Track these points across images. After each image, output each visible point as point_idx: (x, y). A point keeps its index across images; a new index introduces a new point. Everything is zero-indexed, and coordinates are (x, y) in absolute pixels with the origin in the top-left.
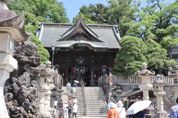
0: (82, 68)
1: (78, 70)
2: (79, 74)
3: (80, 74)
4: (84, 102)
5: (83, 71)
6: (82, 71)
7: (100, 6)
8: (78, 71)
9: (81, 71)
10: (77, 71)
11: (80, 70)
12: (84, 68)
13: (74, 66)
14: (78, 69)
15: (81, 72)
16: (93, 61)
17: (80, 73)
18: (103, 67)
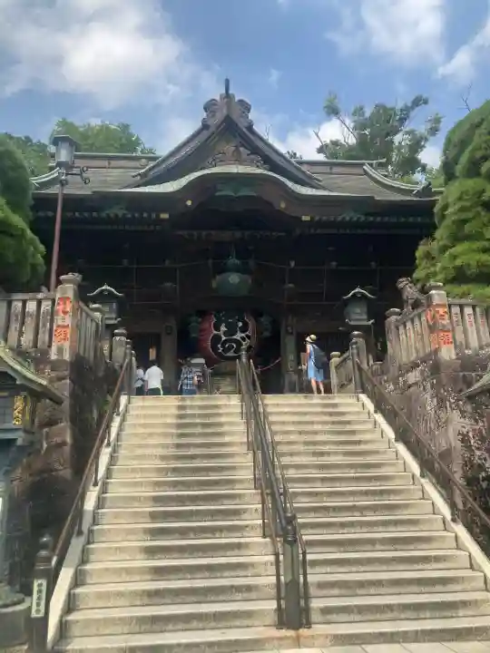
0: (240, 324)
1: (225, 333)
2: (228, 354)
3: (231, 354)
4: (273, 495)
5: (249, 337)
6: (243, 339)
8: (224, 338)
9: (238, 336)
10: (216, 339)
11: (231, 331)
12: (251, 324)
13: (203, 314)
14: (223, 328)
15: (236, 341)
16: (291, 285)
17: (230, 348)
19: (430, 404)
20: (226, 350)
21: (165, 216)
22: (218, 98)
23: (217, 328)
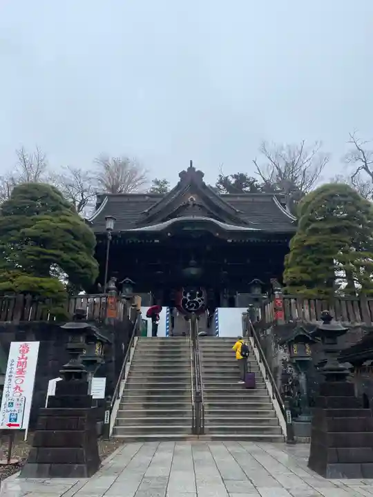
0: (198, 292)
1: (190, 298)
3: (193, 309)
5: (202, 300)
6: (200, 301)
7: (241, 179)
8: (189, 300)
9: (197, 299)
10: (185, 301)
11: (193, 296)
12: (204, 293)
13: (177, 287)
14: (188, 295)
15: (196, 302)
17: (193, 305)
18: (254, 282)
19: (273, 345)
20: (190, 307)
21: (157, 241)
22: (186, 170)
23: (185, 295)
